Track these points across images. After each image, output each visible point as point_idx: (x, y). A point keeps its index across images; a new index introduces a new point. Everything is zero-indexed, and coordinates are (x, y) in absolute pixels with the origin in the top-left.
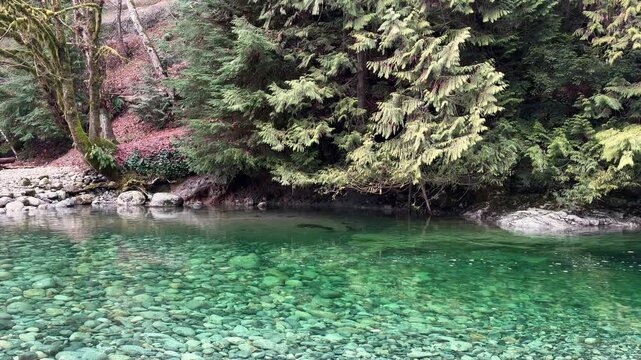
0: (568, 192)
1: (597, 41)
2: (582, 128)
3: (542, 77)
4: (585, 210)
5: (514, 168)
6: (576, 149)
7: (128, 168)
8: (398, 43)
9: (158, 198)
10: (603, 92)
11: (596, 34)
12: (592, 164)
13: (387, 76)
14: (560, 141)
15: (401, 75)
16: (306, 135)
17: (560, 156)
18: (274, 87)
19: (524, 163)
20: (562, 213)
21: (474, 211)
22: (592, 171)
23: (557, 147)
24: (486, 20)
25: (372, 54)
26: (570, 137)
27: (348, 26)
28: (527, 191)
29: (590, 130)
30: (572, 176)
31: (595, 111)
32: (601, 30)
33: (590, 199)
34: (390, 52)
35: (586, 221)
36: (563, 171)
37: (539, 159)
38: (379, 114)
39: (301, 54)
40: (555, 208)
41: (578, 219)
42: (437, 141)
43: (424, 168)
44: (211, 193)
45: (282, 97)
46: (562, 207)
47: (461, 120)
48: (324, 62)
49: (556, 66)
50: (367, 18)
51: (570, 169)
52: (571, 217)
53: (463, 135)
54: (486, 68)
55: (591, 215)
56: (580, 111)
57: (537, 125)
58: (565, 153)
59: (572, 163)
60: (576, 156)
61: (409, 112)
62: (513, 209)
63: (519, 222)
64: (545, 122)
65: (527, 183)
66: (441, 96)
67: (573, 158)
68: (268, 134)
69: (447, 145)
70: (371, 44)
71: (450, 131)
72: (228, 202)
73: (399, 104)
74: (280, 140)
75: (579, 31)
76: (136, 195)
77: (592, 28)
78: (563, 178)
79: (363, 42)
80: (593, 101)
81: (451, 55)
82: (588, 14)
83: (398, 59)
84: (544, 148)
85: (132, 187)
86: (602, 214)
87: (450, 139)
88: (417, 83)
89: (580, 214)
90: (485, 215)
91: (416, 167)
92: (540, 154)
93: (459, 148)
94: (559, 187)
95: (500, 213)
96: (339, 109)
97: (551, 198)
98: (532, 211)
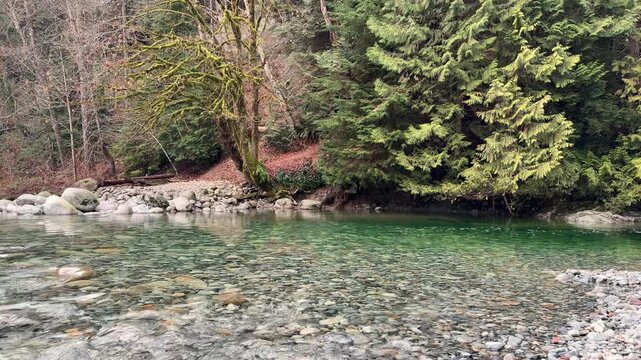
0: (613, 200)
1: (632, 99)
2: (622, 156)
3: (593, 122)
4: (625, 210)
5: (577, 183)
6: (617, 170)
7: (277, 182)
8: (498, 100)
9: (307, 203)
10: (636, 133)
11: (632, 94)
12: (630, 181)
13: (491, 122)
14: (607, 165)
15: (502, 121)
16: (432, 160)
17: (607, 174)
18: (411, 128)
19: (583, 179)
20: (609, 213)
21: (545, 213)
22: (630, 185)
23: (605, 169)
24: (558, 86)
25: (480, 107)
26: (613, 162)
27: (463, 88)
28: (581, 199)
29: (627, 158)
30: (615, 188)
31: (631, 145)
32: (634, 91)
33: (629, 203)
34: (492, 106)
35: (626, 218)
36: (609, 184)
37: (593, 177)
38: (483, 146)
39: (423, 104)
40: (603, 210)
41: (620, 217)
42: (527, 165)
43: (520, 182)
44: (336, 200)
45: (416, 134)
46: (608, 210)
47: (544, 151)
48: (441, 110)
49: (604, 114)
50: (477, 83)
51: (614, 183)
52: (616, 216)
53: (546, 161)
54: (560, 118)
55: (629, 215)
56: (620, 144)
57: (590, 153)
58: (611, 173)
59: (615, 179)
60: (618, 175)
61: (507, 145)
62: (574, 211)
63: (581, 219)
64: (595, 151)
65: (583, 193)
66: (531, 136)
67: (616, 176)
68: (402, 159)
69: (536, 168)
70: (479, 100)
71: (537, 159)
72: (348, 208)
73: (498, 139)
74: (411, 163)
75: (619, 91)
76: (288, 201)
77: (629, 90)
78: (610, 190)
79: (474, 98)
80: (629, 138)
81: (538, 110)
82: (626, 80)
83: (500, 111)
84: (596, 170)
85: (283, 196)
86: (636, 214)
87: (537, 164)
88: (513, 126)
89: (621, 214)
90: (553, 215)
91: (514, 182)
92: (593, 174)
93: (545, 169)
94: (606, 196)
95: (564, 214)
96: (451, 141)
97: (601, 203)
98: (588, 212)
